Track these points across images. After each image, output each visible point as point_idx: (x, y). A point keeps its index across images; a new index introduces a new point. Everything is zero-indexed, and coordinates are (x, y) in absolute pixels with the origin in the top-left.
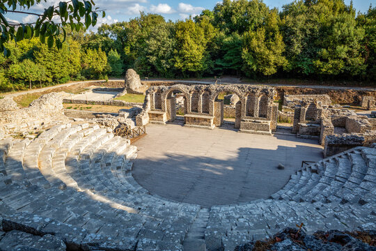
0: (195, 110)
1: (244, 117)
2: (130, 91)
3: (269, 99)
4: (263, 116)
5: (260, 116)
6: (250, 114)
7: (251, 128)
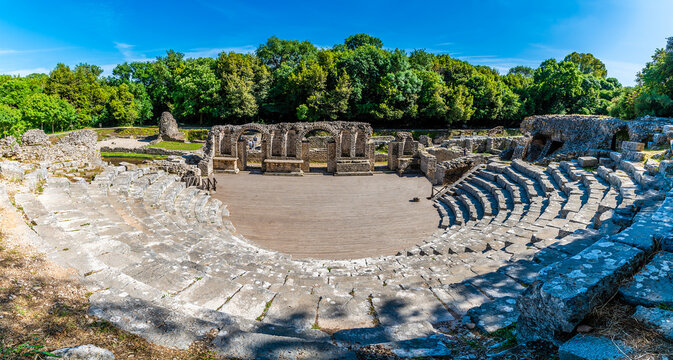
0: (277, 155)
1: (339, 158)
2: (167, 138)
3: (367, 135)
4: (360, 155)
5: (357, 155)
6: (346, 154)
7: (350, 170)
